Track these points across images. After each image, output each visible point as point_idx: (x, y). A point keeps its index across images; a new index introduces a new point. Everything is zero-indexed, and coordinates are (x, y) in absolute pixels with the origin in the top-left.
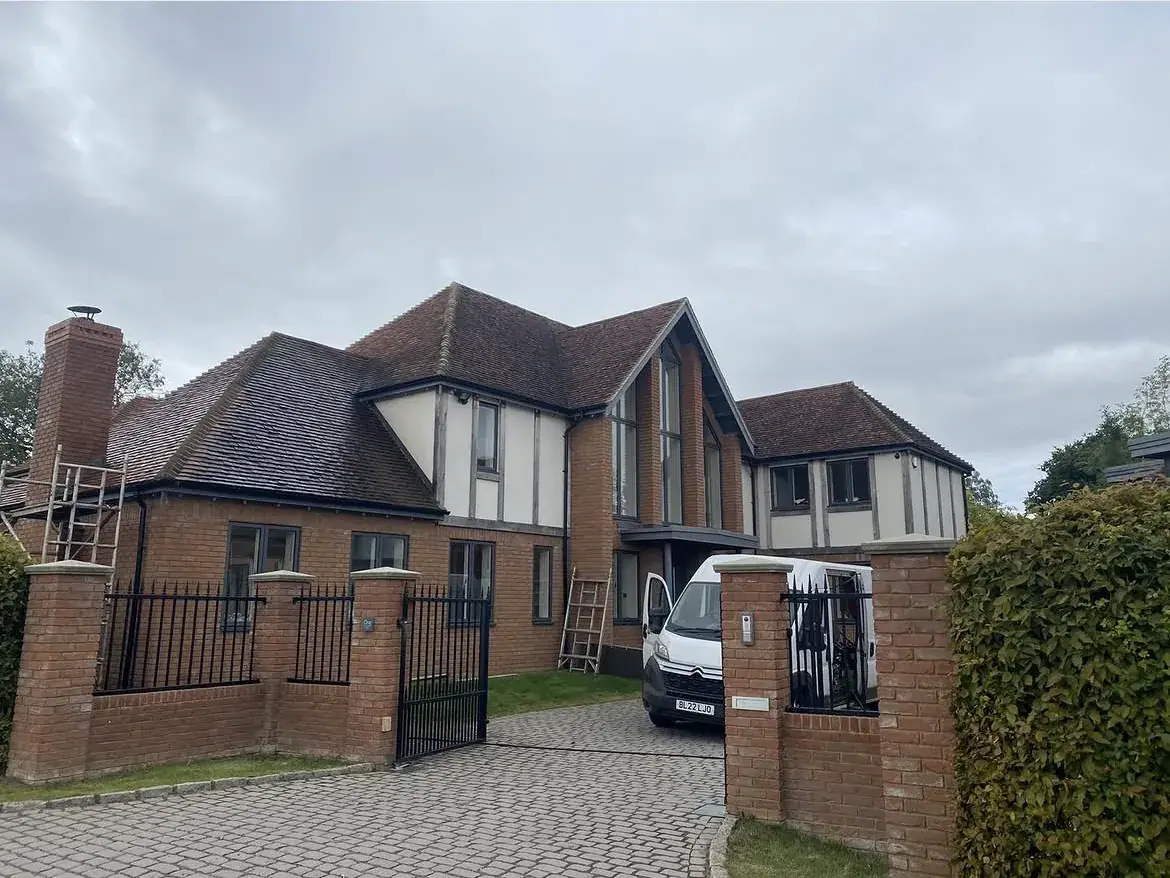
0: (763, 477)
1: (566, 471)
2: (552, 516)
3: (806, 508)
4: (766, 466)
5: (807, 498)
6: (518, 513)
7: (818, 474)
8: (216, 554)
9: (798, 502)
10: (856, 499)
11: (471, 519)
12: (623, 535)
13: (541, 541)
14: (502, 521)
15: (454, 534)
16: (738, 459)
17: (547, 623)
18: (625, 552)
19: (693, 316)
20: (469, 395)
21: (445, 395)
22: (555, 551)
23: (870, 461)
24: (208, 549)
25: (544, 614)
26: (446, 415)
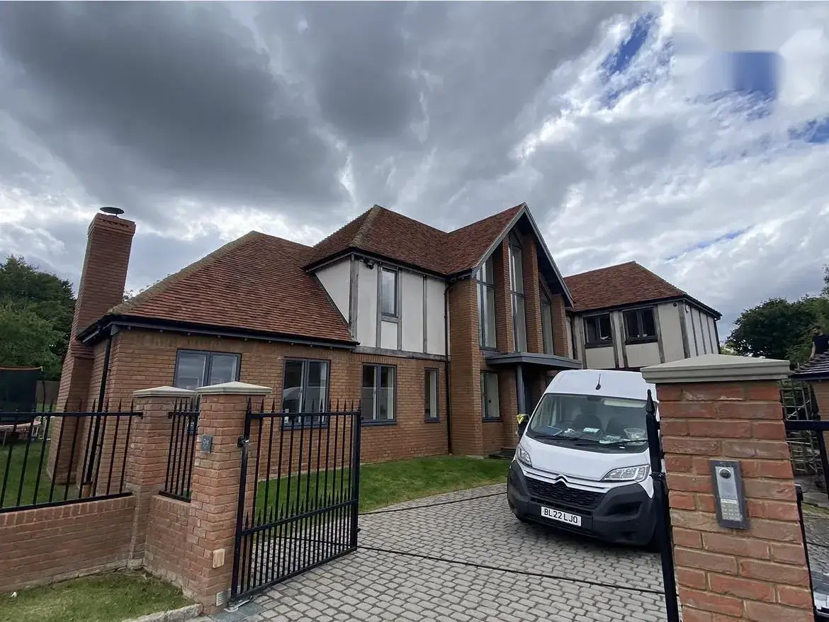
0: (579, 323)
1: (446, 317)
2: (437, 348)
3: (610, 342)
4: (580, 316)
5: (610, 336)
6: (413, 345)
7: (617, 321)
8: (164, 374)
9: (604, 338)
10: (645, 335)
11: (378, 348)
12: (487, 360)
13: (430, 365)
14: (400, 351)
15: (365, 359)
16: (563, 311)
17: (436, 421)
18: (490, 372)
19: (530, 215)
20: (375, 262)
21: (356, 262)
22: (440, 372)
23: (655, 310)
24: (158, 370)
25: (433, 414)
26: (357, 276)
